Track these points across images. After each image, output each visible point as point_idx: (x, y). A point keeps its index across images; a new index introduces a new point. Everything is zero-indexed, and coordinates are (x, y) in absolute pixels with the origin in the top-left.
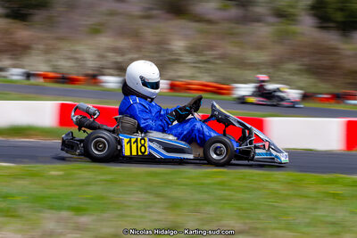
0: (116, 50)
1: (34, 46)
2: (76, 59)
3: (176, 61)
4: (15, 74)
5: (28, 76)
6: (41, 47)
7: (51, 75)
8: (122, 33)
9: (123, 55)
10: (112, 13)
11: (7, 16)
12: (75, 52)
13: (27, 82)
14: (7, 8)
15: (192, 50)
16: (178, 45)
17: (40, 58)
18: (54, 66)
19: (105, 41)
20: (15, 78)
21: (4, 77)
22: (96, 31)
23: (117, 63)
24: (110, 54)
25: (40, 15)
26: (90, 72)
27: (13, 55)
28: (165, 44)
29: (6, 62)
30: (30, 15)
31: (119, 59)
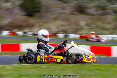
0: (62, 26)
1: (36, 25)
3: (82, 28)
4: (30, 34)
5: (34, 35)
6: (38, 25)
8: (64, 20)
9: (65, 27)
10: (61, 13)
11: (27, 15)
12: (49, 26)
13: (34, 37)
14: (27, 13)
15: (87, 25)
16: (82, 23)
17: (38, 29)
19: (59, 23)
20: (30, 35)
21: (26, 35)
22: (56, 19)
23: (63, 29)
24: (60, 27)
26: (54, 33)
27: (29, 28)
28: (78, 23)
29: (26, 30)
30: (34, 15)
31: (63, 28)
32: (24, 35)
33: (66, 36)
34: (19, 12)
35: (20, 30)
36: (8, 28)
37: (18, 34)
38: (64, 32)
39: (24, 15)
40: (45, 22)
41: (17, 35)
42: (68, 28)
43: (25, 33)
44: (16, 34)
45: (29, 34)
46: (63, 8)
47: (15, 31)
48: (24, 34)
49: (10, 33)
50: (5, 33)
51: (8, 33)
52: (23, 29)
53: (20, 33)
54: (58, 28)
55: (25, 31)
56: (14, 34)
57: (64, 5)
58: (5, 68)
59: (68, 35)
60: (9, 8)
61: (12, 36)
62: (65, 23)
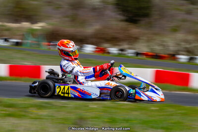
0: (186, 41)
1: (141, 38)
2: (164, 46)
4: (130, 52)
5: (137, 54)
6: (145, 38)
7: (150, 54)
8: (189, 32)
9: (190, 44)
10: (184, 21)
11: (126, 21)
12: (163, 41)
13: (137, 58)
14: (127, 16)
17: (143, 44)
18: (152, 49)
19: (180, 36)
20: (130, 55)
21: (124, 54)
22: (175, 30)
23: (186, 48)
25: (144, 21)
26: (172, 53)
29: (125, 46)
30: (139, 20)
31: (188, 46)
32: (119, 54)
33: (191, 59)
34: (113, 14)
35: (114, 45)
36: (94, 40)
37: (110, 51)
38: (188, 52)
39: (122, 21)
40: (156, 34)
41: (109, 53)
42: (195, 47)
43: (122, 50)
44: (107, 51)
45: (128, 53)
46: (189, 12)
47: (105, 45)
48: (120, 52)
49: (97, 48)
50: (89, 49)
51: (94, 50)
52: (119, 43)
53: (114, 50)
54: (178, 44)
55: (122, 47)
56: (103, 51)
57: (191, 7)
58: (88, 106)
59: (196, 58)
60: (97, 7)
61: (101, 55)
62: (190, 37)
